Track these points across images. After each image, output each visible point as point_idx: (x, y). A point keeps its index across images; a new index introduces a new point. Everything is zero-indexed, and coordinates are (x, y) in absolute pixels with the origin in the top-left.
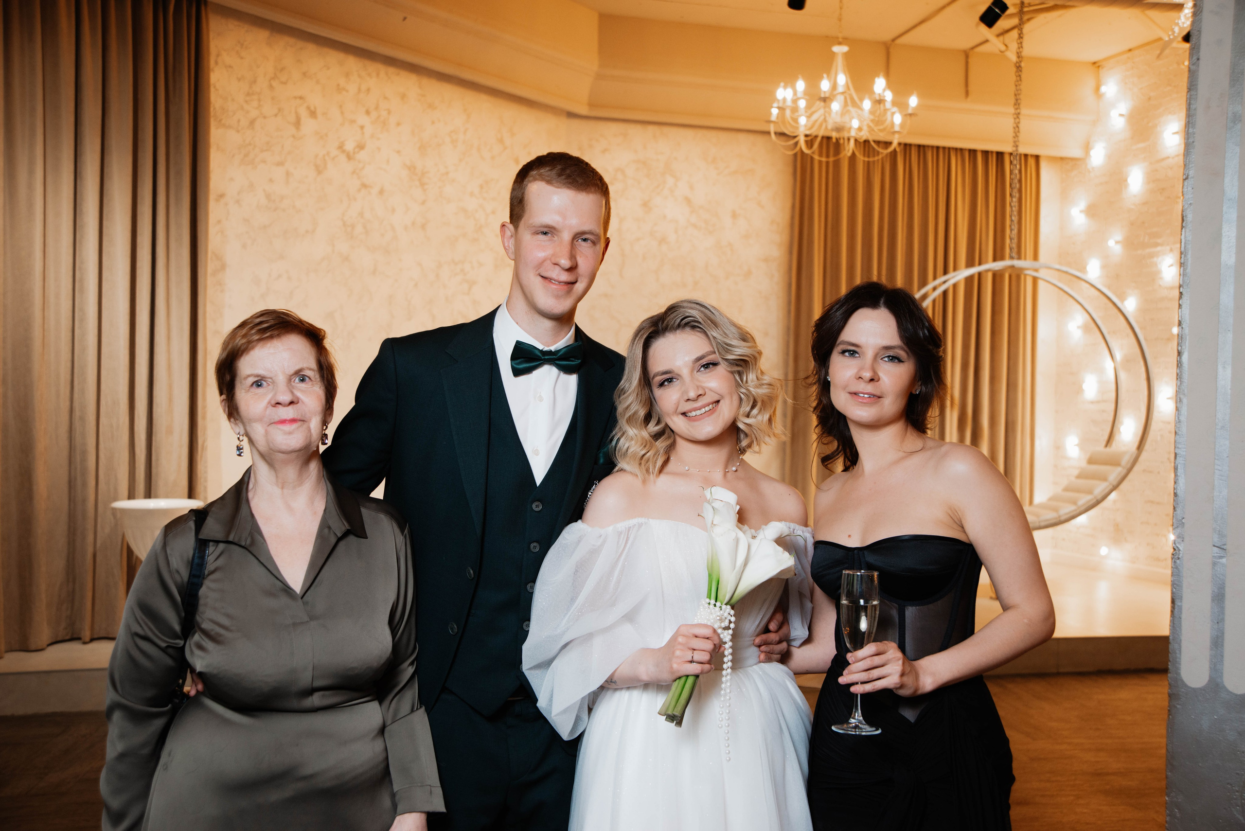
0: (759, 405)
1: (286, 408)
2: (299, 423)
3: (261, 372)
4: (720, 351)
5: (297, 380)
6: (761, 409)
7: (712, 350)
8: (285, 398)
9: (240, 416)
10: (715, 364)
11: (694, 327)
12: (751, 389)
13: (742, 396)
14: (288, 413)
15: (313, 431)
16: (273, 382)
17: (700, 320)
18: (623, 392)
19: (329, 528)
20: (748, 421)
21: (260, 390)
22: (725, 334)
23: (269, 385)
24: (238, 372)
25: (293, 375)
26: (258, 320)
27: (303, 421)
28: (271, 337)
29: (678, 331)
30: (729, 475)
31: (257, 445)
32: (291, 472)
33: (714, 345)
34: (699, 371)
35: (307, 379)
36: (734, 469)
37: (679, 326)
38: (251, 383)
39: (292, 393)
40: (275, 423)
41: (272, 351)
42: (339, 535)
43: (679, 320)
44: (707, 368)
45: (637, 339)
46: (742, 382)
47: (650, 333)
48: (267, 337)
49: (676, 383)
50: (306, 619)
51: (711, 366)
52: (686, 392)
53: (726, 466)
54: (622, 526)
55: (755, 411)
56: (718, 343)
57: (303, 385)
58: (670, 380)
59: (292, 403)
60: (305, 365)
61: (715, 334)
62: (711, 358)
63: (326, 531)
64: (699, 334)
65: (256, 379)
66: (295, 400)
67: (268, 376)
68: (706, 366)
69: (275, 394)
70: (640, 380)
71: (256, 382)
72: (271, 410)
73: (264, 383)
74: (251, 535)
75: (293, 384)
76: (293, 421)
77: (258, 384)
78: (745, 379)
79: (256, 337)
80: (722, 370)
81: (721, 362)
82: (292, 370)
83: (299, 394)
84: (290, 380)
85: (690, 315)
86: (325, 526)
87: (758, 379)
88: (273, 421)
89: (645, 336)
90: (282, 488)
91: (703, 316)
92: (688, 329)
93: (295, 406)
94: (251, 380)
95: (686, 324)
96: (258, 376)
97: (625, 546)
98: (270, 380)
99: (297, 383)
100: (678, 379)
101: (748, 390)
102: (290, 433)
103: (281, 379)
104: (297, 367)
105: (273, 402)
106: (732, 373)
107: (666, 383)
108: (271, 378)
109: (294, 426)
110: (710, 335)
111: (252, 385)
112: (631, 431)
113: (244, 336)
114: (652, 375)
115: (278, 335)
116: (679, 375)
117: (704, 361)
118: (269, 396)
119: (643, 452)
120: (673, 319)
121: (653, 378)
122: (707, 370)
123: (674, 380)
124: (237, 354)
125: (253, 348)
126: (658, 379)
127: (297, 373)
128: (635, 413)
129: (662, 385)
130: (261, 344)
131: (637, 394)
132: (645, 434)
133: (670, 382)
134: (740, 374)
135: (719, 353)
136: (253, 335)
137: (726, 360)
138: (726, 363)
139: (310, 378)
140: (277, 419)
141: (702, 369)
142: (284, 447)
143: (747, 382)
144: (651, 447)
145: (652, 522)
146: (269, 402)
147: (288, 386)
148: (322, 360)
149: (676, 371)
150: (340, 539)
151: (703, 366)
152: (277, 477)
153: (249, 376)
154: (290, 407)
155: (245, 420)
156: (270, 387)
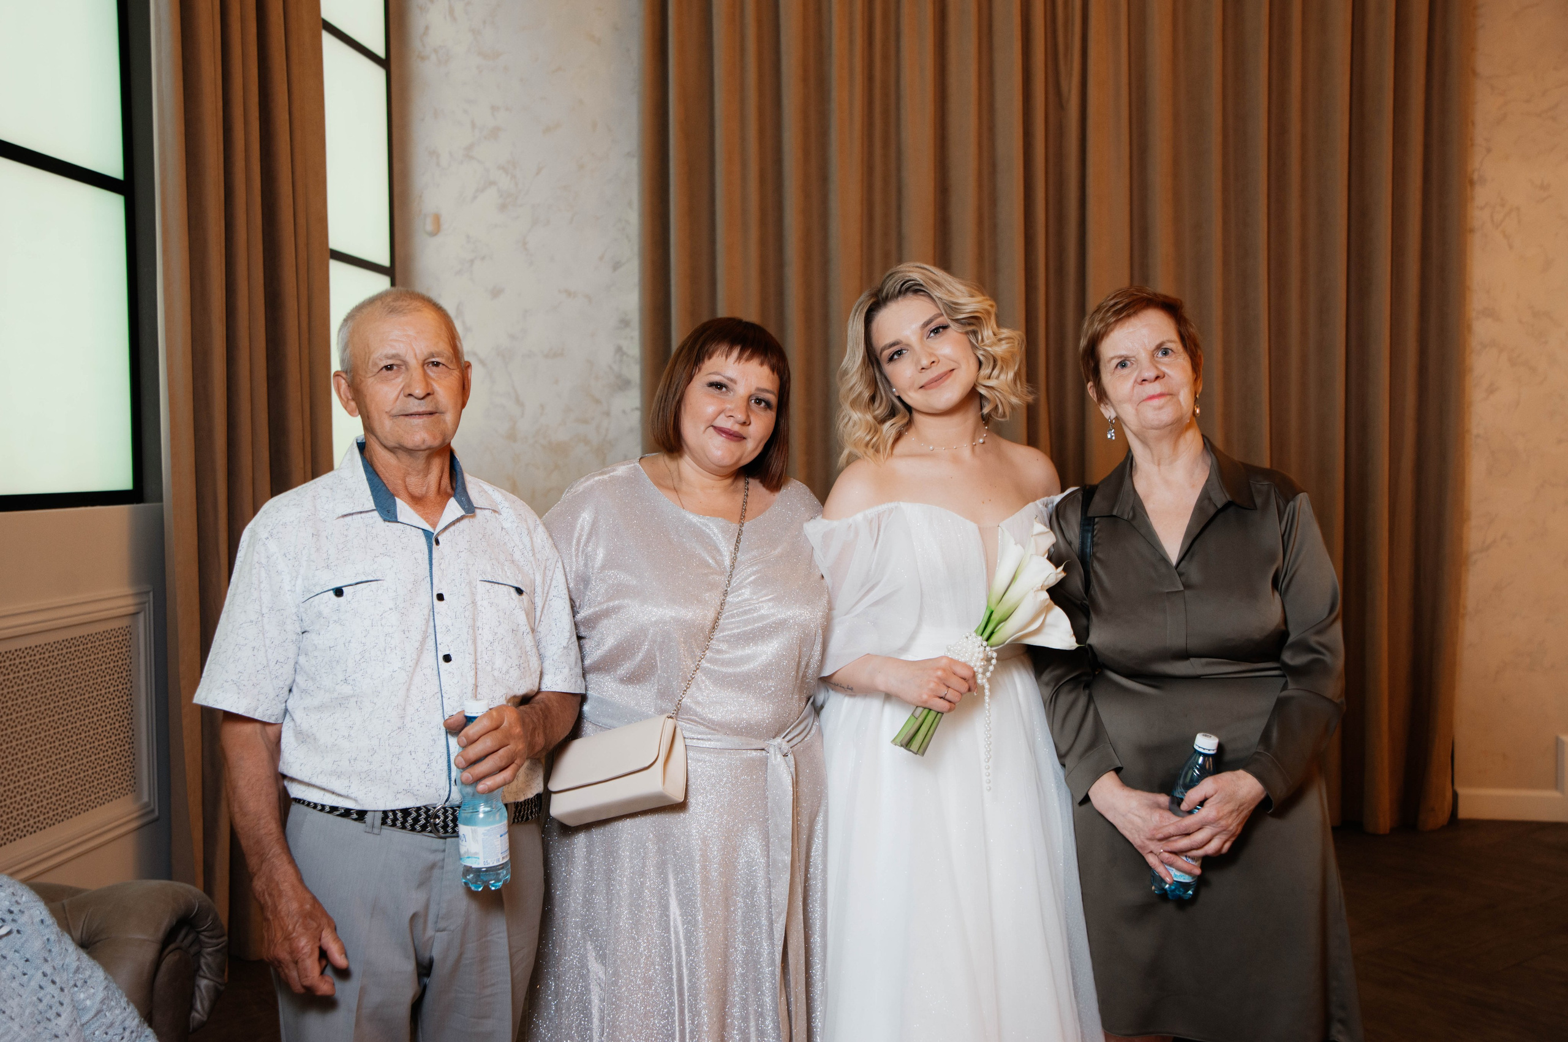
0: (999, 363)
1: (1151, 384)
2: (1168, 397)
3: (1123, 353)
4: (948, 312)
5: (1160, 355)
6: (1002, 367)
7: (939, 312)
8: (1150, 374)
9: (1109, 400)
10: (945, 327)
11: (916, 292)
12: (989, 349)
13: (981, 358)
14: (1155, 388)
15: (1183, 403)
16: (1137, 361)
17: (922, 282)
18: (845, 373)
19: (1210, 499)
20: (991, 383)
21: (1125, 371)
22: (949, 291)
23: (1133, 364)
24: (1102, 357)
25: (1155, 350)
26: (1112, 302)
27: (1171, 395)
28: (1129, 316)
29: (899, 299)
30: (977, 449)
31: (1129, 426)
32: (1165, 448)
33: (941, 306)
34: (928, 337)
35: (1170, 351)
36: (981, 441)
37: (900, 292)
38: (1115, 366)
39: (1157, 368)
40: (1144, 400)
41: (1131, 330)
42: (1219, 506)
43: (898, 287)
44: (937, 333)
45: (857, 313)
46: (977, 342)
47: (870, 306)
48: (1124, 317)
49: (907, 357)
50: (1182, 588)
51: (941, 330)
52: (918, 361)
53: (973, 439)
54: (871, 512)
55: (996, 372)
56: (945, 304)
57: (1166, 359)
58: (899, 353)
59: (1157, 378)
60: (1165, 339)
61: (939, 295)
62: (940, 321)
63: (1206, 502)
64: (923, 298)
65: (1120, 360)
66: (1161, 375)
67: (1131, 355)
68: (936, 331)
69: (1140, 372)
70: (864, 358)
71: (1120, 363)
72: (1138, 388)
73: (1128, 363)
74: (1133, 509)
75: (1157, 359)
76: (1161, 395)
77: (1123, 364)
78: (980, 338)
79: (1113, 320)
80: (954, 332)
81: (951, 325)
82: (1153, 346)
83: (1164, 369)
84: (1153, 355)
85: (909, 278)
86: (1205, 497)
87: (995, 335)
88: (1142, 399)
89: (865, 310)
90: (1159, 465)
91: (923, 277)
92: (910, 295)
93: (1162, 381)
94: (1115, 362)
95: (907, 290)
96: (1120, 357)
97: (878, 535)
98: (1133, 359)
99: (1160, 358)
100: (908, 350)
101: (985, 350)
102: (1160, 408)
103: (1144, 356)
104: (1158, 342)
105: (1139, 380)
106: (967, 333)
107: (896, 357)
108: (1134, 357)
109: (1162, 401)
110: (934, 297)
111: (1117, 365)
112: (856, 416)
113: (1101, 320)
114: (878, 351)
115: (1134, 313)
116: (908, 345)
117: (933, 326)
118: (1135, 374)
119: (868, 438)
120: (892, 286)
121: (881, 353)
122: (938, 335)
123: (904, 352)
124: (1098, 337)
125: (1112, 330)
126: (887, 353)
127: (1159, 347)
128: (860, 394)
129: (891, 359)
130: (1118, 326)
131: (862, 374)
132: (869, 417)
133: (900, 354)
134: (975, 333)
135: (948, 315)
136: (1110, 317)
137: (957, 321)
138: (957, 325)
139: (1172, 351)
140: (1145, 396)
141: (932, 335)
142: (1156, 423)
143: (983, 340)
144: (876, 431)
145: (903, 505)
146: (1135, 381)
147: (1151, 362)
148: (1182, 331)
149: (904, 341)
150: (1219, 512)
151: (933, 331)
152: (1152, 454)
153: (1112, 358)
154: (1157, 382)
155: (1114, 403)
156: (1134, 366)
